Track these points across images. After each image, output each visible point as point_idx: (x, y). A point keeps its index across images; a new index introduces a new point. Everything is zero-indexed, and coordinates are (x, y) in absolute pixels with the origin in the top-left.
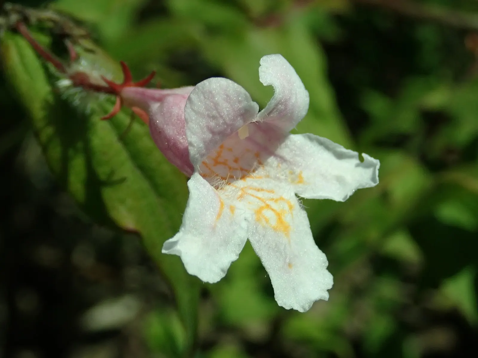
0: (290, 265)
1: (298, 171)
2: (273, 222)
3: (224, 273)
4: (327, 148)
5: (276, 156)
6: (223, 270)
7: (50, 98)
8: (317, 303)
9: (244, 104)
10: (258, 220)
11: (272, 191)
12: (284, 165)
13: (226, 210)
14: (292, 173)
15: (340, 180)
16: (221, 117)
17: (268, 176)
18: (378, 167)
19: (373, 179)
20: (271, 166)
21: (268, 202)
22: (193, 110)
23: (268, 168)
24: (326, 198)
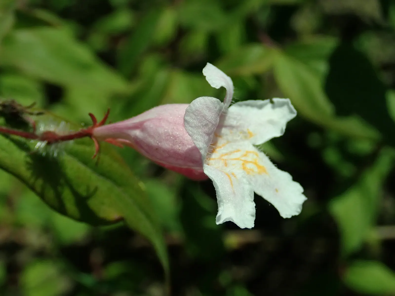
0: (276, 190)
1: (245, 130)
2: (256, 170)
3: (254, 216)
4: (252, 106)
5: (226, 127)
6: (252, 216)
7: (29, 160)
8: (304, 205)
9: (218, 107)
10: (248, 173)
11: (238, 151)
12: (235, 130)
13: (233, 178)
14: (243, 132)
15: (271, 122)
16: (210, 122)
17: (228, 142)
18: (290, 102)
19: (291, 112)
20: (227, 135)
21: (243, 158)
22: (192, 127)
23: (225, 137)
24: (272, 138)
